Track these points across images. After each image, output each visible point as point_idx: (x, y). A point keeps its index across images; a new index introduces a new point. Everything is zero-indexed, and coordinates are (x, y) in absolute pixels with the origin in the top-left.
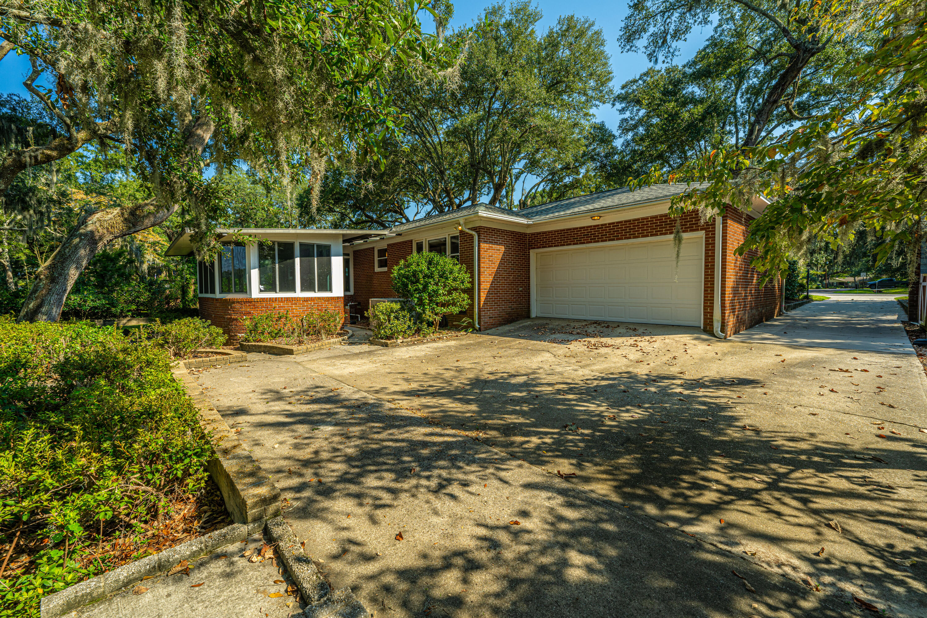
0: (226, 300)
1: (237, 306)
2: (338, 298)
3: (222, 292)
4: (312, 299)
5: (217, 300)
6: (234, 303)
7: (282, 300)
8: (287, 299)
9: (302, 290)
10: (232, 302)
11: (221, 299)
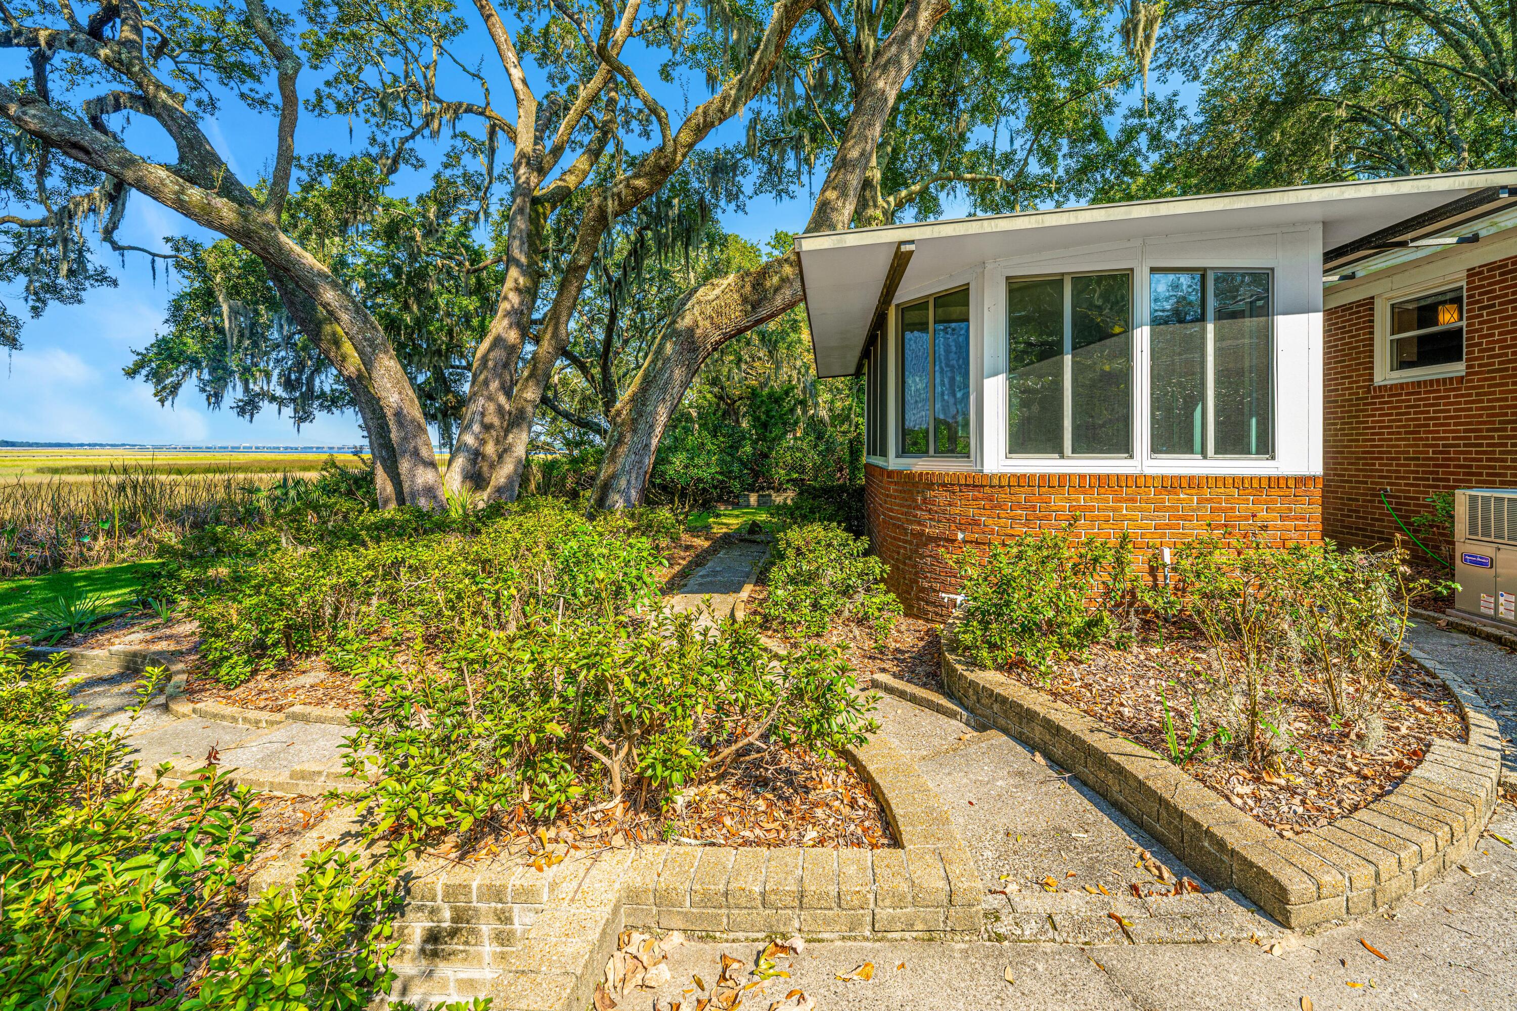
0: (911, 476)
1: (941, 497)
2: (1301, 481)
3: (903, 452)
4: (1192, 483)
5: (890, 474)
6: (930, 486)
7: (1083, 483)
8: (1102, 481)
9: (1156, 449)
10: (926, 482)
11: (900, 473)
